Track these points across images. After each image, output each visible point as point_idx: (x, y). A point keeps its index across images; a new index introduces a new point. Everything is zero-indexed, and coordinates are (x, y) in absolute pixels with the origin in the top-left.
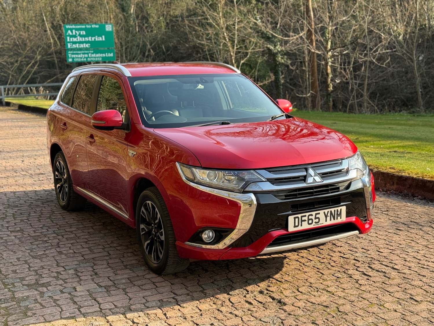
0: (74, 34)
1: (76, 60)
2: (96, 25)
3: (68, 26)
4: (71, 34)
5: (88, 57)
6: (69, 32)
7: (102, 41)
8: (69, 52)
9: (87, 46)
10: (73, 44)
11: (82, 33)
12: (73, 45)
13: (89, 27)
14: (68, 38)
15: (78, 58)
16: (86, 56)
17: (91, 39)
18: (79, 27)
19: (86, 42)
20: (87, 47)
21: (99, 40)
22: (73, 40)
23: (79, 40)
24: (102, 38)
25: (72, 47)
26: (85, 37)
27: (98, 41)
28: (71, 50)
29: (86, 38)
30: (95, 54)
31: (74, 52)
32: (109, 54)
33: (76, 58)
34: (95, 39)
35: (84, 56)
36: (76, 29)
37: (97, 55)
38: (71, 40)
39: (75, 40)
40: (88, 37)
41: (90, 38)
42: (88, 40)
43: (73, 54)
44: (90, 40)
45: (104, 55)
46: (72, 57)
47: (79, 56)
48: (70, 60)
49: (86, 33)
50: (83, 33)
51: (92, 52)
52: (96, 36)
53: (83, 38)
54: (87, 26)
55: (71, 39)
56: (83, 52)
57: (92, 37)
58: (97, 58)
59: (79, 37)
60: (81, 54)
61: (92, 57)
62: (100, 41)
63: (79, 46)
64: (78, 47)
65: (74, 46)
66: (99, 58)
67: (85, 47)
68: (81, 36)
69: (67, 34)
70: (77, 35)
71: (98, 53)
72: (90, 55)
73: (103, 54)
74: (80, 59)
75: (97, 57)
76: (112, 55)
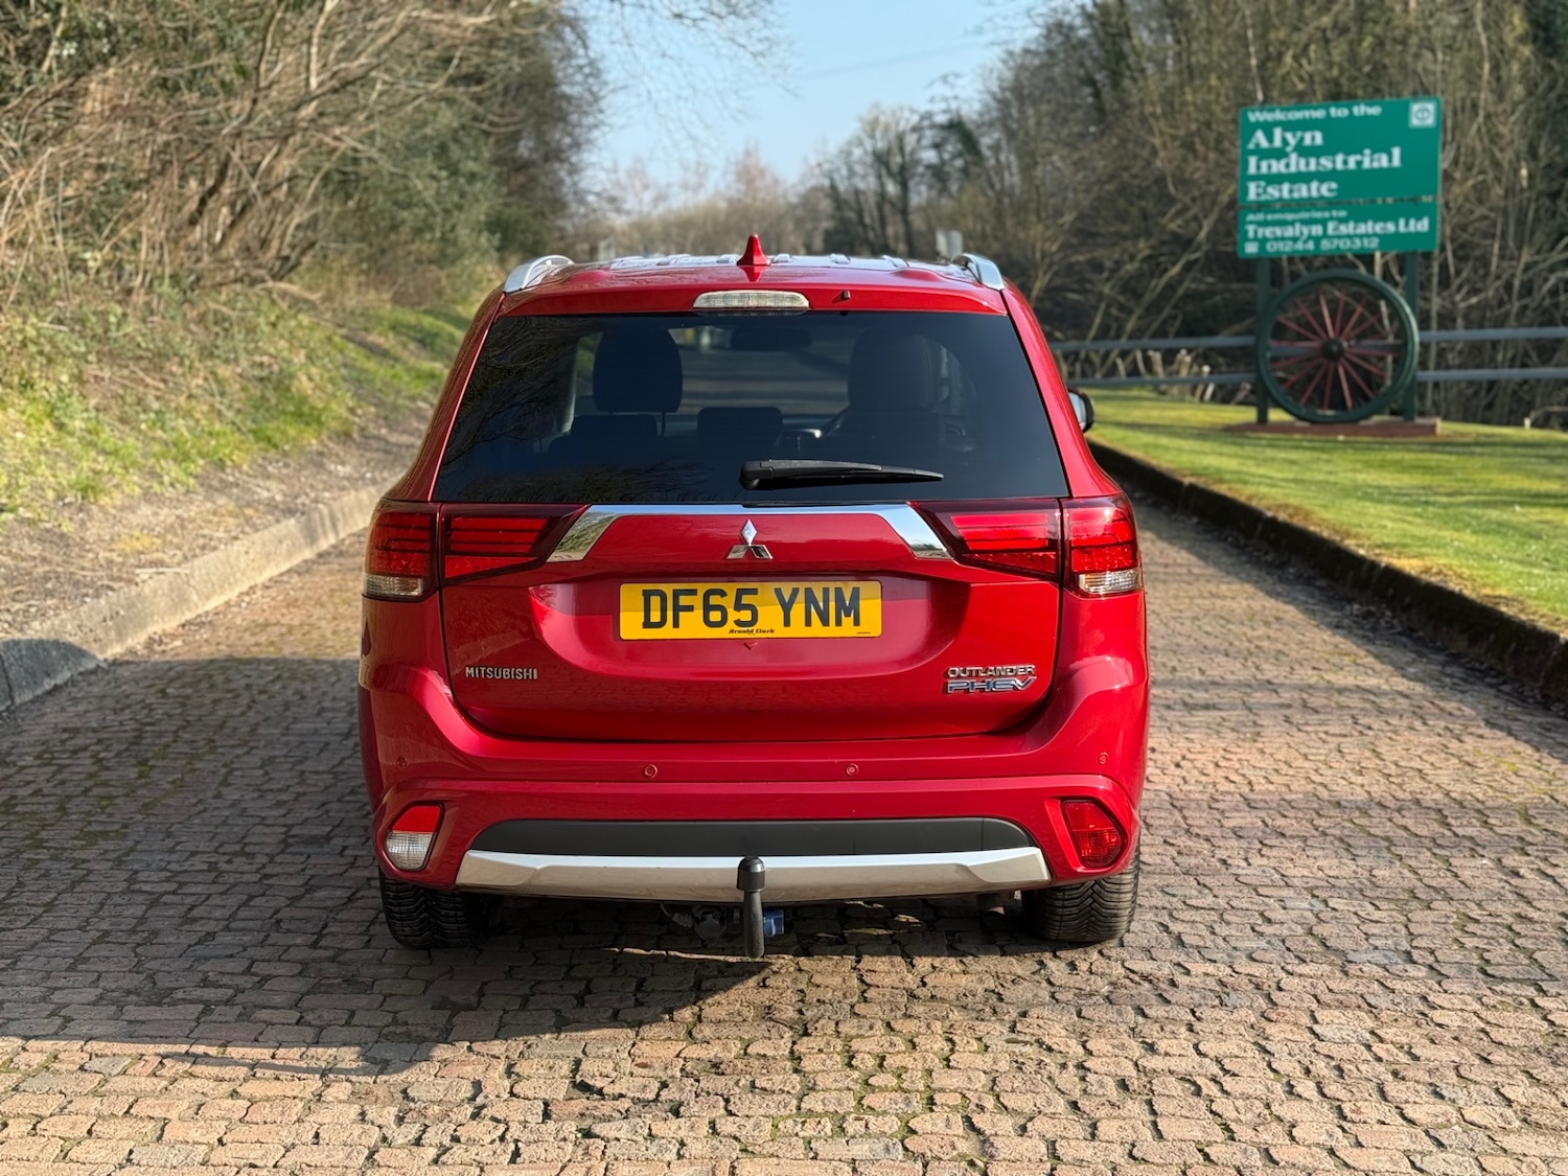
0: (1278, 143)
1: (1271, 248)
2: (1371, 105)
3: (1258, 114)
4: (1264, 144)
5: (1325, 235)
6: (1260, 137)
7: (1390, 170)
8: (1251, 217)
9: (1326, 190)
10: (1268, 184)
11: (1308, 141)
12: (1270, 190)
13: (1343, 112)
14: (1253, 161)
15: (1283, 239)
16: (1317, 230)
17: (1345, 162)
18: (1298, 115)
19: (1322, 176)
20: (1322, 198)
21: (1376, 165)
22: (1269, 167)
23: (1293, 169)
24: (1390, 160)
25: (1263, 198)
26: (1318, 157)
27: (1372, 171)
28: (1262, 206)
29: (1323, 161)
30: (1351, 225)
31: (1270, 217)
32: (1412, 222)
33: (1276, 239)
34: (1359, 163)
35: (1306, 231)
36: (1287, 126)
37: (1362, 229)
38: (1264, 170)
39: (1278, 167)
40: (1334, 153)
41: (1340, 158)
42: (1329, 165)
43: (1265, 224)
44: (1339, 166)
45: (1391, 227)
46: (1260, 235)
47: (1289, 232)
48: (1251, 249)
49: (1324, 138)
50: (1313, 138)
51: (1343, 214)
52: (1367, 151)
53: (1313, 161)
54: (1333, 111)
55: (1264, 165)
56: (1305, 215)
57: (1348, 153)
58: (1358, 242)
59: (1294, 157)
60: (1298, 225)
61: (1339, 237)
62: (1381, 170)
63: (1291, 191)
64: (1286, 195)
65: (1273, 192)
66: (1366, 241)
67: (1314, 194)
68: (1303, 151)
69: (1251, 146)
70: (1289, 149)
71: (1365, 221)
72: (1331, 226)
73: (1385, 221)
74: (1290, 243)
75: (1361, 237)
76: (1424, 225)
